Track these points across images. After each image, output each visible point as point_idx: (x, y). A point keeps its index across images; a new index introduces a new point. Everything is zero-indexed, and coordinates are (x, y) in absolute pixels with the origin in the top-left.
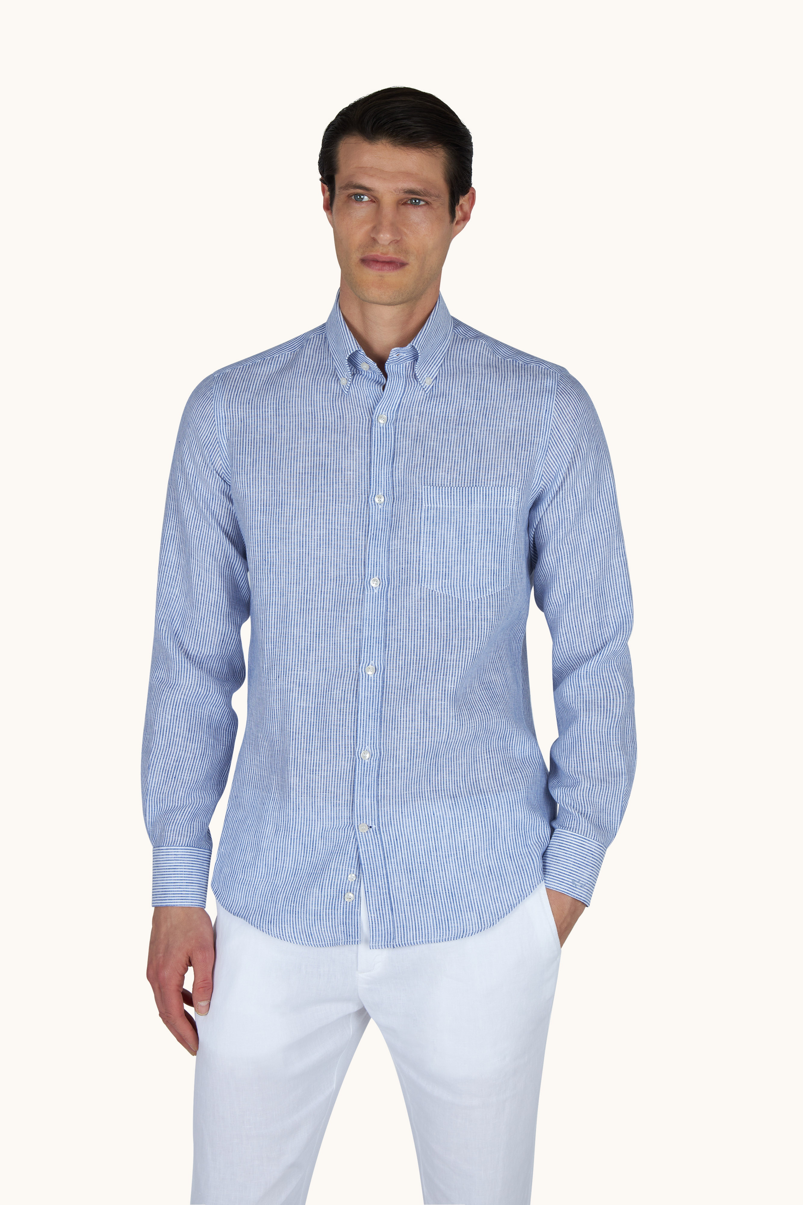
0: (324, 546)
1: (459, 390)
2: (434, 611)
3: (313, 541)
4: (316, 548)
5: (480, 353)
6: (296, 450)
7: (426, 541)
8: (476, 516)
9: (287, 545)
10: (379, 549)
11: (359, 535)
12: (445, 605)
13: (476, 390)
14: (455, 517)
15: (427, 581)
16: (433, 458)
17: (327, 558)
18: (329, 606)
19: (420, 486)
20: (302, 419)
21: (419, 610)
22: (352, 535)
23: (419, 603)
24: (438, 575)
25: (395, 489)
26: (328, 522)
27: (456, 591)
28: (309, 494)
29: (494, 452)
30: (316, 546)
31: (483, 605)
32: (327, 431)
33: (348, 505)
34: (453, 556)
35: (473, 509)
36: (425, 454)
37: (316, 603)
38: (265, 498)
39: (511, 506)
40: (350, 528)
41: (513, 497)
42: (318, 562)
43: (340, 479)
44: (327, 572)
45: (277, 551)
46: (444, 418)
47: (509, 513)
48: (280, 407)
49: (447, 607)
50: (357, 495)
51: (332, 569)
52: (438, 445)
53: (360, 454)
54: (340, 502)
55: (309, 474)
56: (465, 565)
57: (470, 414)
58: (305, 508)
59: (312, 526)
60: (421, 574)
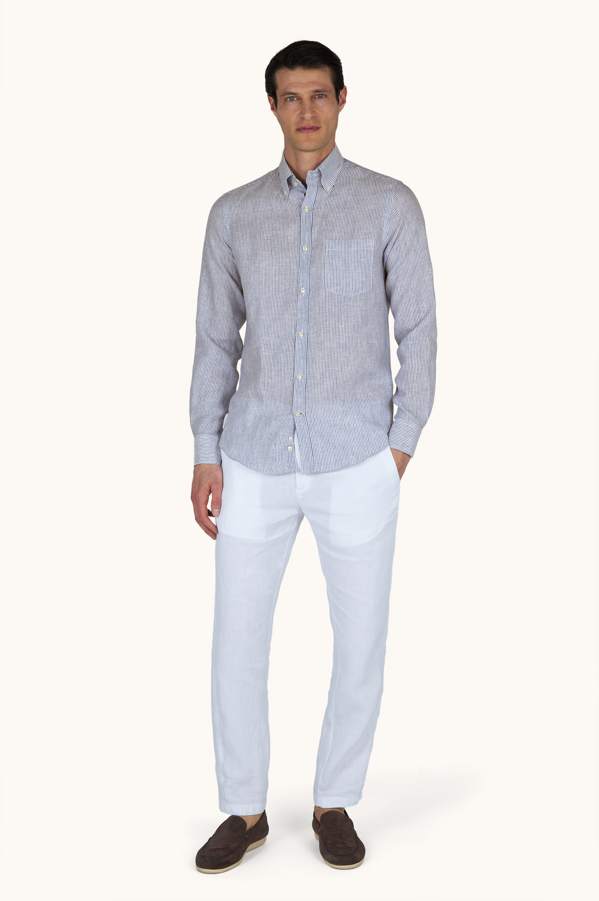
0: (278, 275)
1: (345, 192)
2: (332, 303)
3: (272, 272)
4: (273, 276)
5: (356, 173)
6: (263, 228)
7: (328, 267)
8: (353, 254)
9: (259, 274)
10: (305, 274)
11: (295, 268)
12: (338, 299)
13: (354, 191)
14: (342, 255)
15: (329, 288)
16: (331, 226)
17: (279, 281)
18: (280, 305)
19: (325, 240)
20: (267, 213)
21: (325, 303)
22: (291, 268)
23: (325, 299)
24: (334, 284)
25: (313, 243)
26: (279, 262)
27: (343, 292)
28: (269, 249)
29: (362, 221)
30: (273, 275)
31: (357, 299)
32: (279, 218)
33: (289, 253)
34: (342, 274)
35: (351, 250)
36: (327, 224)
37: (274, 303)
38: (248, 252)
39: (371, 249)
40: (290, 264)
41: (372, 244)
42: (275, 283)
43: (285, 241)
44: (279, 288)
45: (254, 278)
46: (337, 206)
47: (370, 252)
48: (255, 208)
49: (339, 300)
50: (294, 248)
51: (282, 286)
52: (334, 219)
53: (295, 227)
54: (285, 252)
55: (270, 240)
56: (347, 279)
57: (350, 203)
58: (268, 256)
59: (271, 265)
60: (325, 284)
